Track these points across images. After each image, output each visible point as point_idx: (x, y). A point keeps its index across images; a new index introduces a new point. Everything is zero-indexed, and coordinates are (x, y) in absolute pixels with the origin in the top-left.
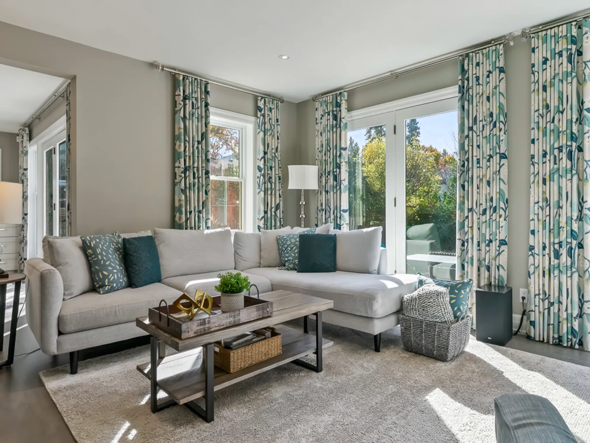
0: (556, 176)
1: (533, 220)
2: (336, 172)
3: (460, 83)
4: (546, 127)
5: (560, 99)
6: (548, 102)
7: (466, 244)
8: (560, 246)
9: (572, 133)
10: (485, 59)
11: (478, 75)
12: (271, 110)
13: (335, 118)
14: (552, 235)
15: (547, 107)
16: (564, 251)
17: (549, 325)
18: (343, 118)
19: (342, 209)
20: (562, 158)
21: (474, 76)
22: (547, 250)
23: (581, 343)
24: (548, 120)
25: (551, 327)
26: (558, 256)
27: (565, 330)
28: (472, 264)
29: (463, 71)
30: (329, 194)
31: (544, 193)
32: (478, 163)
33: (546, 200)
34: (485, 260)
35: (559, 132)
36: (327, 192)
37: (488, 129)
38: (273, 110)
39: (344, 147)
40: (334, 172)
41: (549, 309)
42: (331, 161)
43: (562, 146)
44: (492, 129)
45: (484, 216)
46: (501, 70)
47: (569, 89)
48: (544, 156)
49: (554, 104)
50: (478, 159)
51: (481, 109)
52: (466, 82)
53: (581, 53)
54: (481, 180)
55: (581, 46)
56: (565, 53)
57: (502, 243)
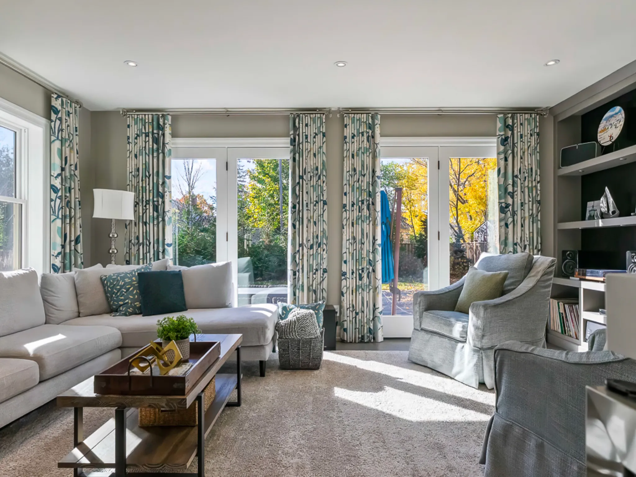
0: (360, 221)
1: (346, 253)
2: (158, 201)
3: (292, 137)
4: (354, 185)
5: (363, 166)
6: (355, 166)
7: (297, 273)
8: (363, 271)
9: (370, 192)
10: (312, 122)
11: (307, 134)
12: (69, 114)
13: (156, 141)
14: (358, 263)
15: (355, 170)
16: (365, 275)
17: (355, 329)
18: (167, 144)
19: (166, 243)
20: (364, 209)
21: (304, 134)
22: (354, 274)
23: (374, 338)
24: (355, 180)
25: (357, 330)
26: (361, 278)
27: (366, 331)
28: (303, 290)
29: (295, 128)
30: (148, 225)
31: (353, 233)
32: (307, 206)
33: (354, 238)
34: (312, 285)
35: (362, 190)
36: (145, 223)
37: (315, 179)
38: (71, 115)
39: (168, 175)
40: (153, 201)
41: (356, 317)
42: (151, 188)
43: (363, 200)
44: (318, 181)
45: (312, 250)
46: (324, 135)
47: (368, 161)
48: (353, 206)
49: (359, 169)
50: (307, 204)
51: (309, 163)
52: (297, 137)
53: (373, 137)
54: (309, 221)
55: (373, 132)
56: (365, 134)
57: (325, 271)
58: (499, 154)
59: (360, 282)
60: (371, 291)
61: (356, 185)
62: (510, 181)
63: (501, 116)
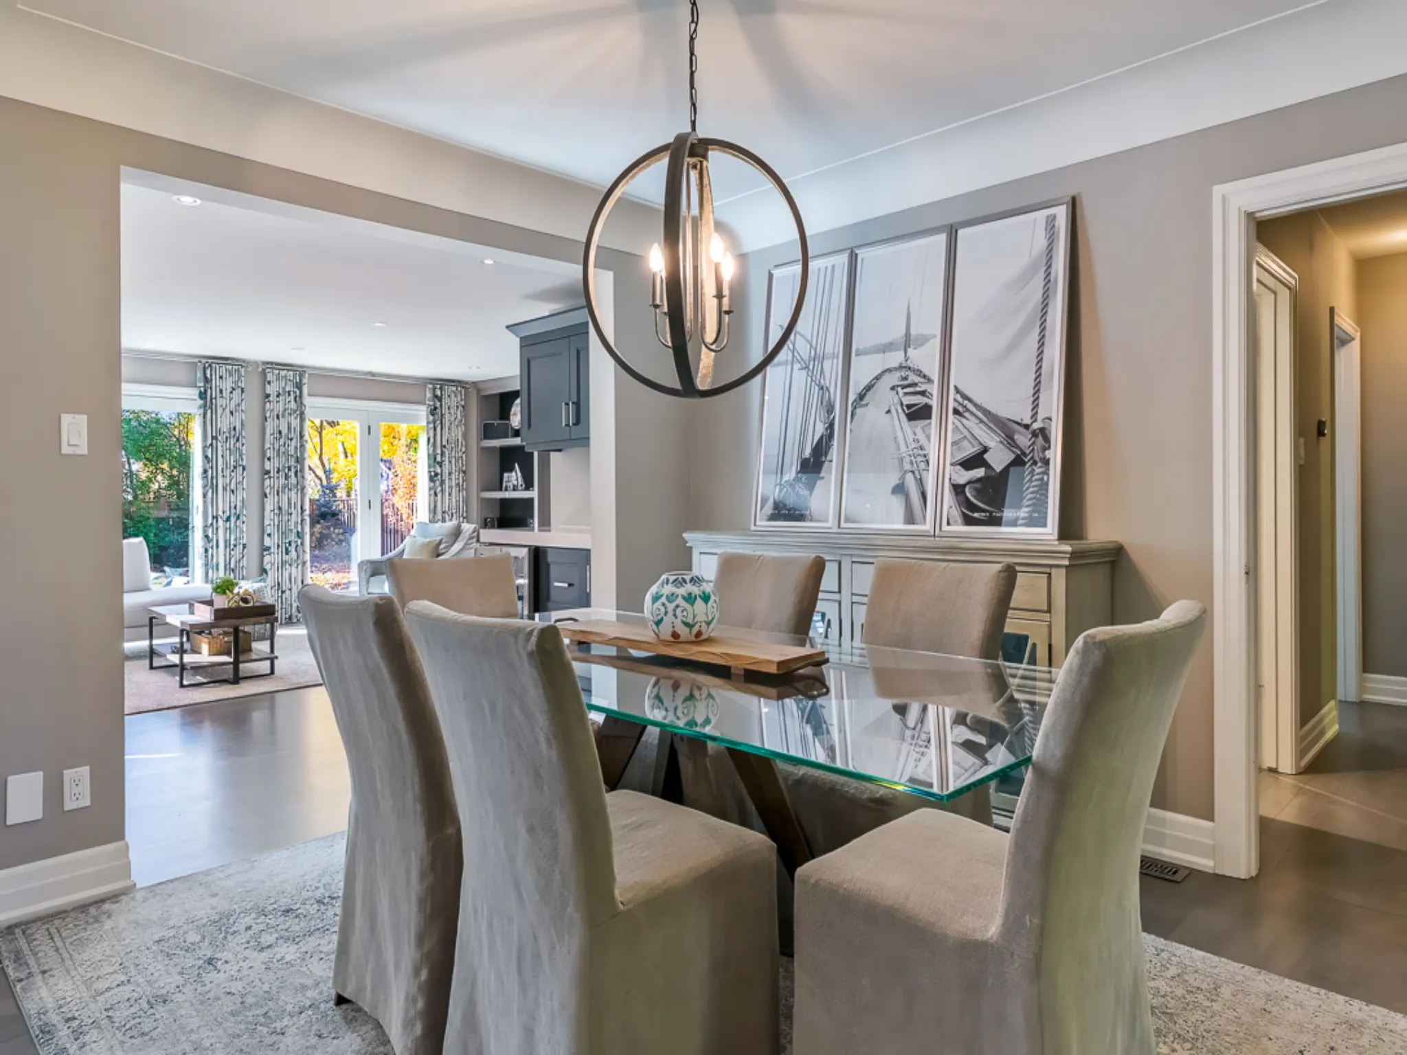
1: (270, 525)
3: (202, 389)
4: (279, 449)
5: (289, 428)
6: (280, 429)
7: (210, 551)
8: (290, 545)
10: (228, 374)
11: (221, 388)
14: (284, 536)
15: (280, 432)
16: (292, 549)
21: (218, 388)
22: (280, 549)
24: (281, 444)
25: (284, 610)
26: (287, 553)
29: (206, 380)
31: (278, 502)
32: (222, 472)
33: (280, 509)
35: (288, 455)
37: (232, 441)
41: (282, 597)
44: (236, 443)
46: (242, 391)
47: (295, 423)
48: (278, 472)
49: (285, 431)
50: (223, 469)
51: (224, 423)
52: (209, 391)
53: (301, 396)
54: (224, 489)
55: (301, 390)
56: (292, 393)
57: (244, 546)
58: (428, 423)
59: (287, 557)
60: (300, 567)
61: (282, 449)
62: (439, 451)
63: (430, 386)
